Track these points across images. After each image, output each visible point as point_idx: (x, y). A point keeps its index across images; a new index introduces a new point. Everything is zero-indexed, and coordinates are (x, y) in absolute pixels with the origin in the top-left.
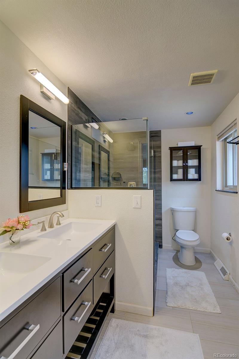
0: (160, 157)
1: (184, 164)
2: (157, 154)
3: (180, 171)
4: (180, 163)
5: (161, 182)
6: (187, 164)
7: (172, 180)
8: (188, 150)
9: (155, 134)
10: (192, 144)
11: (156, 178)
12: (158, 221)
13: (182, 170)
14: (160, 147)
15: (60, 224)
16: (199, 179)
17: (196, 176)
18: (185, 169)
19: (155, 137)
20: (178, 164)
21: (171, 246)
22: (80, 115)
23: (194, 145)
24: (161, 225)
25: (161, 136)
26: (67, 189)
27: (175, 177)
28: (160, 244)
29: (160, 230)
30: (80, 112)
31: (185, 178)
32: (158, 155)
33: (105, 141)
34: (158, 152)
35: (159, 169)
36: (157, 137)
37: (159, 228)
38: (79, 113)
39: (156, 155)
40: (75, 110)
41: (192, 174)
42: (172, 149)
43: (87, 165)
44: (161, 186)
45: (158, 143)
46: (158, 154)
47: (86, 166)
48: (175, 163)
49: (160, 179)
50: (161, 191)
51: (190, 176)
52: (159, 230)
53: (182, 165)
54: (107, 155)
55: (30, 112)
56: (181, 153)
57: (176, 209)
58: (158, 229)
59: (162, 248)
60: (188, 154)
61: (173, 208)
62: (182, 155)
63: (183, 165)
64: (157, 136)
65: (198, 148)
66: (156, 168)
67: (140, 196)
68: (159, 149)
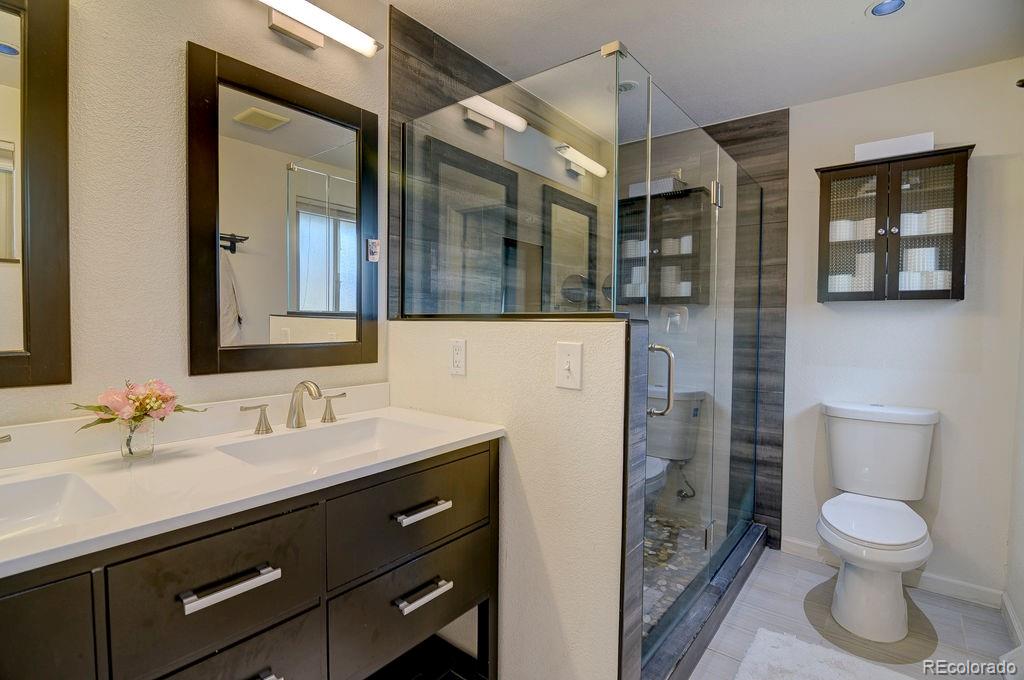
0: (785, 210)
1: (881, 231)
2: (768, 200)
3: (866, 262)
4: (867, 228)
5: (784, 305)
6: (894, 230)
7: (825, 296)
8: (904, 173)
9: (763, 129)
10: (925, 143)
11: (762, 291)
13: (872, 255)
14: (783, 174)
15: (332, 419)
16: (956, 292)
17: (941, 280)
18: (889, 250)
19: (764, 140)
20: (855, 232)
21: (816, 547)
22: (444, 90)
23: (930, 148)
24: (780, 466)
25: (786, 133)
26: (388, 318)
27: (840, 283)
28: (772, 533)
29: (774, 481)
30: (443, 79)
31: (886, 290)
32: (775, 205)
33: (573, 174)
34: (773, 192)
35: (777, 257)
36: (771, 139)
37: (767, 475)
38: (442, 86)
39: (765, 206)
40: (424, 75)
41: (921, 269)
42: (828, 175)
43: (480, 249)
44: (783, 320)
45: (774, 158)
46: (775, 201)
47: (477, 252)
48: (842, 231)
49: (782, 294)
50: (784, 338)
51: (909, 281)
52: (771, 481)
53: (871, 235)
54: (586, 219)
55: (223, 90)
56: (869, 188)
57: (838, 409)
58: (765, 478)
59: (779, 548)
60: (906, 186)
61: (827, 407)
62: (874, 194)
63: (877, 234)
64: (774, 134)
65: (955, 160)
66: (764, 253)
67: (580, 344)
68: (780, 183)
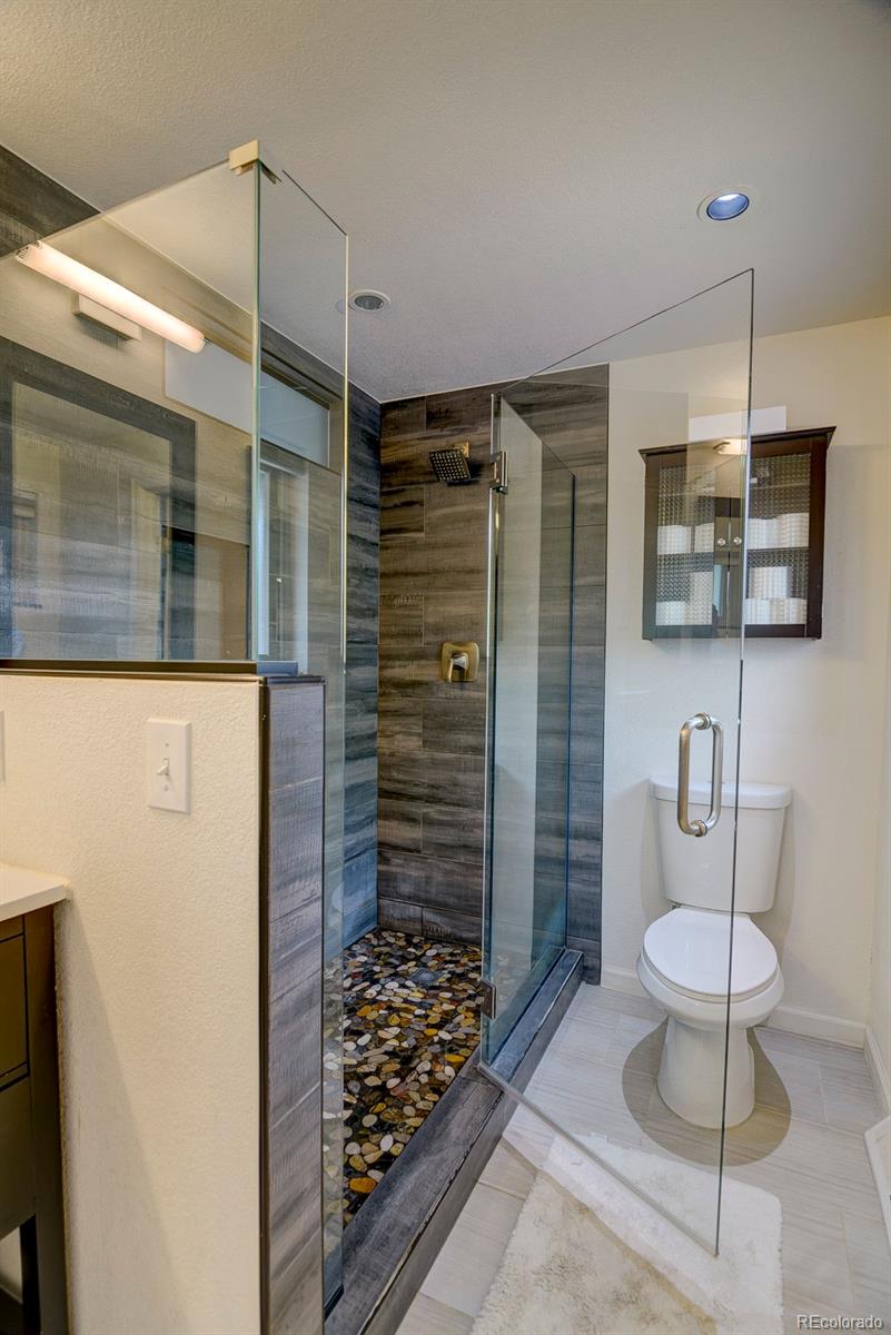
0: (603, 508)
1: (721, 542)
2: (582, 493)
3: (703, 584)
4: (704, 537)
5: (603, 641)
6: (737, 541)
7: (655, 632)
10: (775, 421)
11: (574, 623)
12: (583, 842)
13: (711, 574)
14: (601, 458)
16: (811, 628)
17: (794, 612)
18: (731, 569)
19: (577, 407)
20: (690, 543)
23: (782, 428)
24: (597, 868)
25: (605, 398)
27: (671, 613)
28: (589, 962)
29: (592, 889)
31: (725, 625)
32: (591, 501)
34: (589, 483)
35: (594, 574)
36: (586, 406)
37: (584, 882)
39: (579, 501)
41: (769, 597)
42: (656, 460)
44: (601, 663)
45: (589, 435)
46: (592, 495)
48: (672, 540)
49: (599, 626)
51: (757, 611)
52: (587, 889)
56: (706, 482)
58: (580, 886)
59: (598, 983)
60: (750, 482)
61: (655, 787)
62: (713, 489)
63: (716, 545)
64: (589, 399)
65: (812, 447)
66: (578, 567)
67: (185, 724)
68: (597, 469)
